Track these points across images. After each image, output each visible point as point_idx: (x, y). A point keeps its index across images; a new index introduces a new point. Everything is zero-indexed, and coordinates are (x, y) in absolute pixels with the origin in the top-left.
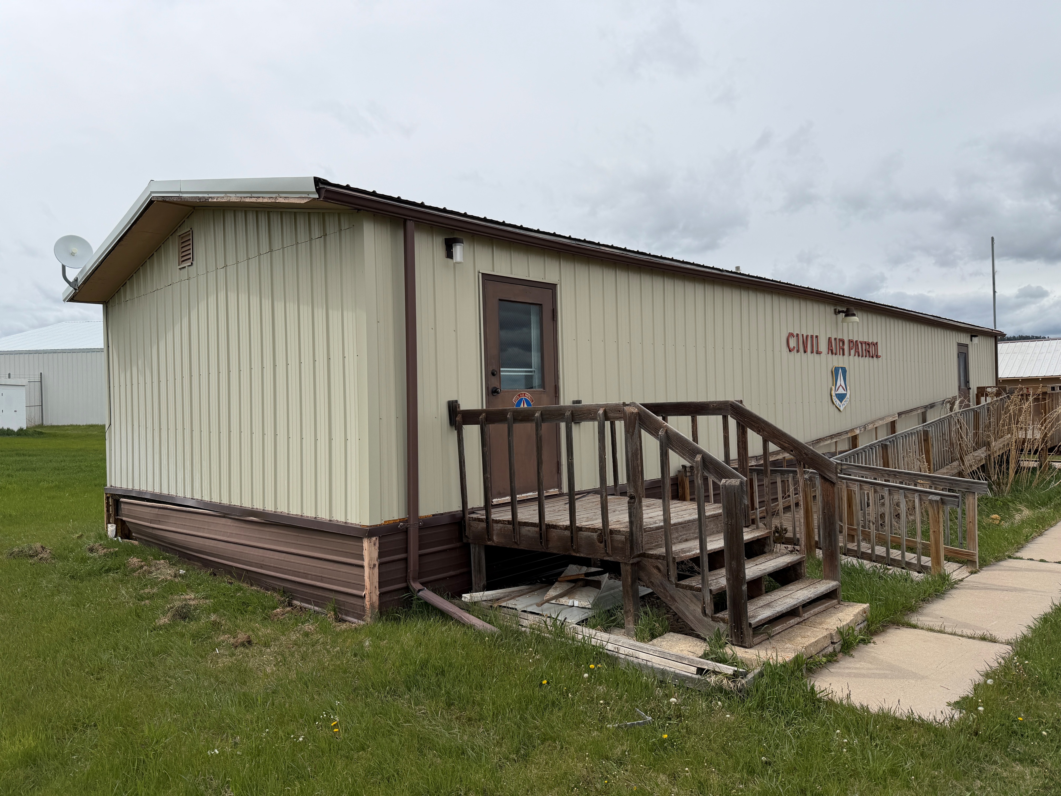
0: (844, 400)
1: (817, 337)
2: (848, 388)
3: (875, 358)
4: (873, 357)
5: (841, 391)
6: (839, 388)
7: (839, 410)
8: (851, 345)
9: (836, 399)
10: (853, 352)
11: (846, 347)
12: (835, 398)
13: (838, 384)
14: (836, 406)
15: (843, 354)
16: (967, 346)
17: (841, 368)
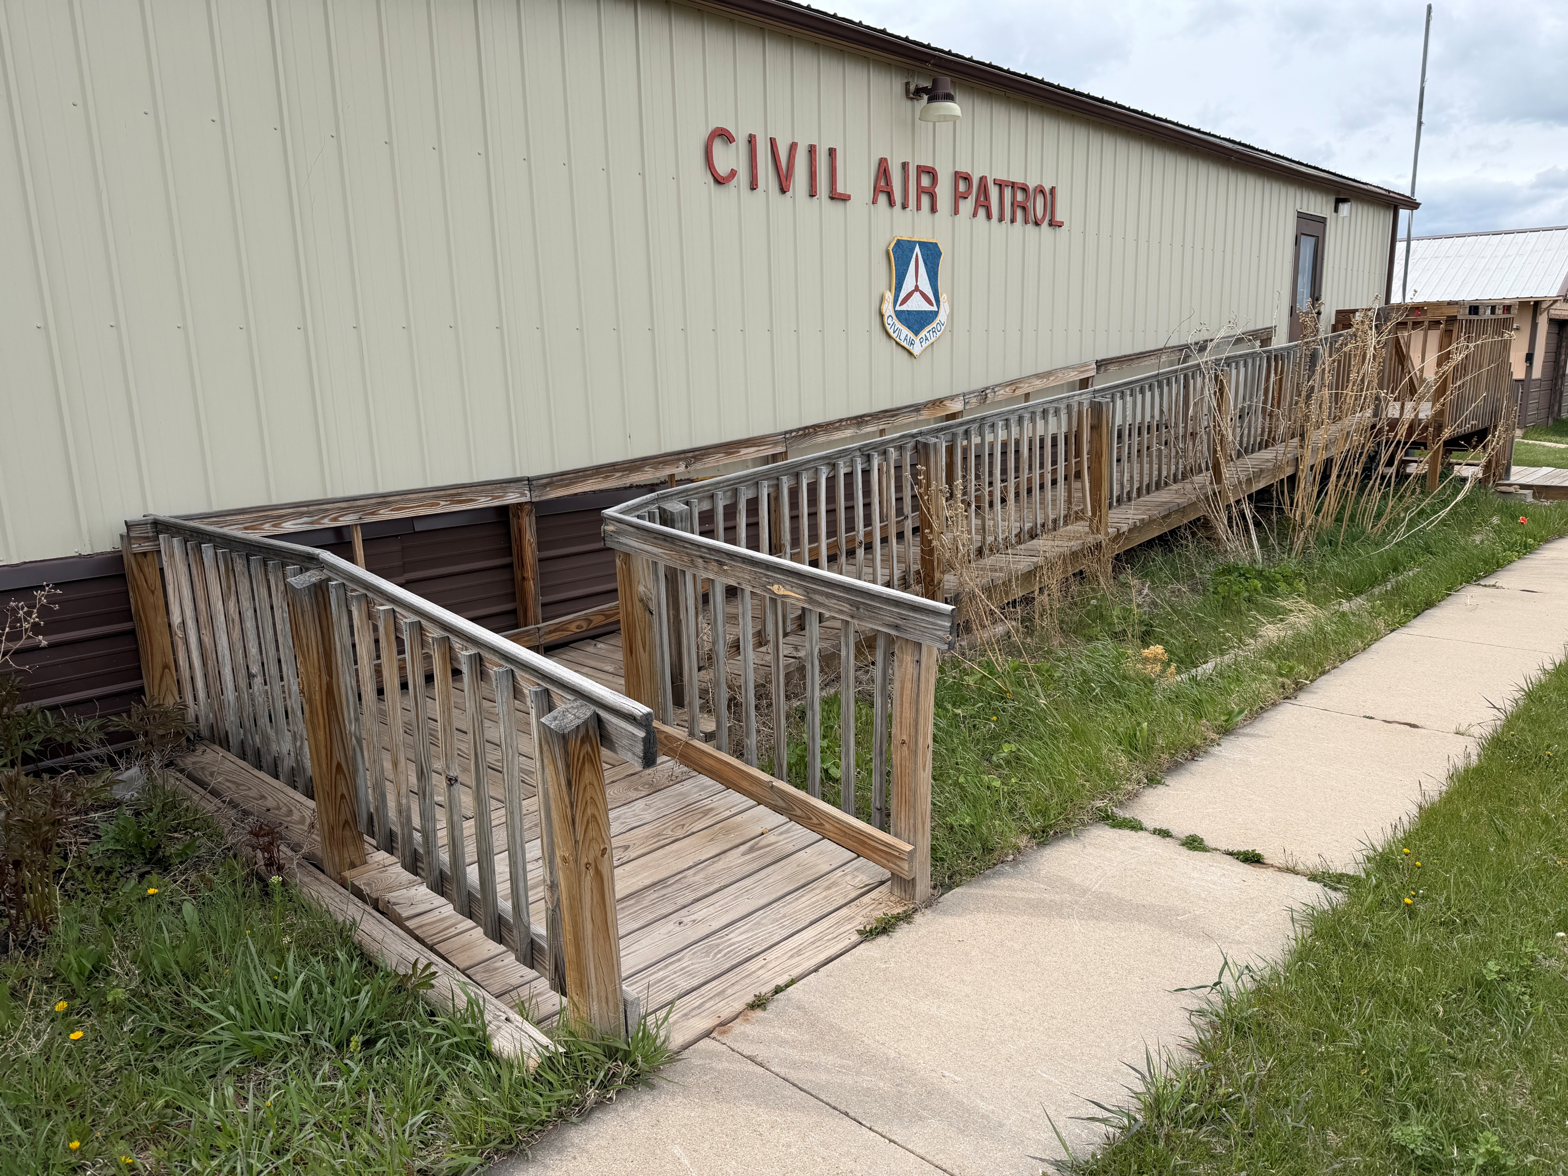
0: (930, 327)
1: (832, 152)
2: (943, 297)
3: (1045, 225)
4: (1037, 224)
5: (917, 304)
6: (909, 295)
7: (910, 353)
8: (962, 187)
9: (898, 325)
10: (967, 206)
11: (944, 191)
12: (895, 325)
13: (908, 285)
14: (897, 343)
15: (933, 209)
16: (1323, 221)
17: (922, 245)
